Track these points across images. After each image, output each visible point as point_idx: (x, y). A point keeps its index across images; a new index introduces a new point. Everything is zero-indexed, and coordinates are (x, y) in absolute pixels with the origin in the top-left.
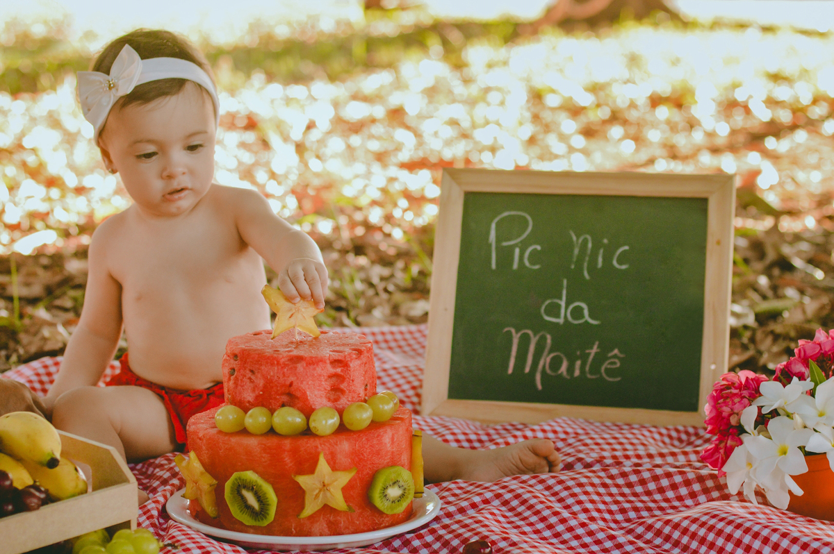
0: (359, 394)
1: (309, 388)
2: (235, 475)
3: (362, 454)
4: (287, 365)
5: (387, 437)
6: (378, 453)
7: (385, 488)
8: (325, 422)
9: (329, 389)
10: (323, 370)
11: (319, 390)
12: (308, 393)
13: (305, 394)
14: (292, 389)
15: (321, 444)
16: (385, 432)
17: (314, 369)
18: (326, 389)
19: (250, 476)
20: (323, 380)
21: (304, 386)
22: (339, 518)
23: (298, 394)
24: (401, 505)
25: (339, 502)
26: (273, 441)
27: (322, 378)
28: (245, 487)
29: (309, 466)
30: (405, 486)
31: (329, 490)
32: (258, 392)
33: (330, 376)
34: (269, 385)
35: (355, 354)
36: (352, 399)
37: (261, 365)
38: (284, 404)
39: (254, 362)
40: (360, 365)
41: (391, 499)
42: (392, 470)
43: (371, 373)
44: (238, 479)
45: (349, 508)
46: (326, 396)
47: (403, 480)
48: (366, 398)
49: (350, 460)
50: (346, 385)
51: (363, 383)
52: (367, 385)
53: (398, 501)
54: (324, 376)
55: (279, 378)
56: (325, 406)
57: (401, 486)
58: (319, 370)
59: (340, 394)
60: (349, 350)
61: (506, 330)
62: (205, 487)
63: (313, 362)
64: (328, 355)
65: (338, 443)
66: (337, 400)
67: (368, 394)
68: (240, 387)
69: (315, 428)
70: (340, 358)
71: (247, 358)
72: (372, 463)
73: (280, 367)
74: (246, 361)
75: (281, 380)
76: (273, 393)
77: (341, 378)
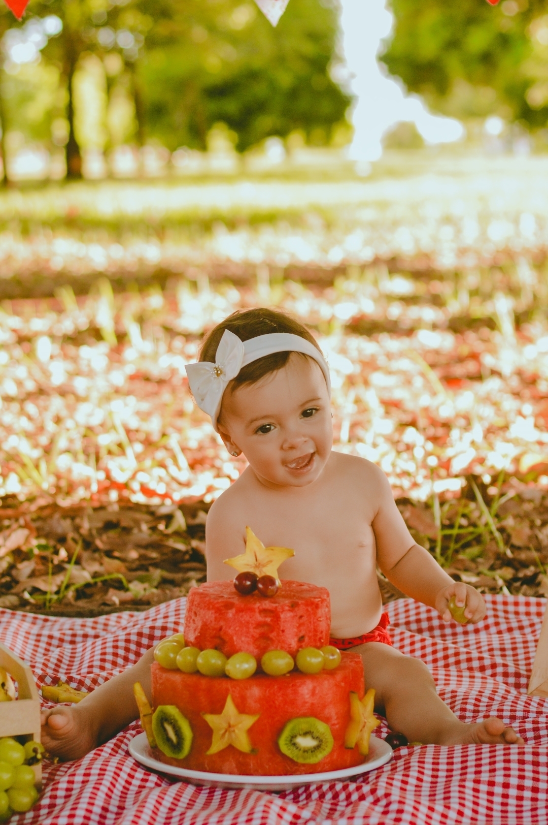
0: (290, 645)
1: (236, 634)
2: (159, 708)
3: (274, 702)
4: (221, 610)
5: (305, 690)
6: (293, 703)
7: (293, 737)
8: (241, 665)
9: (257, 636)
10: (250, 617)
11: (247, 636)
12: (235, 638)
13: (231, 638)
14: (222, 633)
15: (231, 687)
16: (304, 683)
17: (242, 616)
18: (253, 636)
19: (172, 710)
20: (252, 627)
21: (230, 631)
22: (247, 760)
23: (227, 639)
24: (316, 756)
25: (243, 744)
26: (195, 679)
27: (250, 625)
28: (167, 720)
29: (217, 709)
30: (321, 738)
31: (234, 731)
32: (197, 634)
33: (259, 625)
34: (205, 627)
35: (289, 607)
36: (282, 648)
37: (201, 609)
38: (216, 648)
39: (197, 605)
40: (293, 617)
41: (302, 749)
42: (302, 720)
43: (312, 627)
44: (162, 712)
45: (253, 750)
46: (253, 643)
47: (319, 732)
48: (300, 649)
49: (258, 705)
50: (276, 635)
51: (296, 635)
52: (303, 637)
53: (312, 752)
54: (252, 624)
55: (211, 622)
56: (251, 652)
57: (317, 738)
58: (246, 617)
59: (269, 642)
60: (287, 602)
62: (143, 718)
63: (242, 609)
64: (259, 604)
65: (248, 687)
66: (265, 648)
67: (303, 646)
68: (188, 628)
69: (228, 670)
70: (270, 608)
71: (194, 601)
72: (284, 711)
73: (213, 611)
74: (193, 603)
75: (213, 624)
76: (207, 635)
77: (270, 627)
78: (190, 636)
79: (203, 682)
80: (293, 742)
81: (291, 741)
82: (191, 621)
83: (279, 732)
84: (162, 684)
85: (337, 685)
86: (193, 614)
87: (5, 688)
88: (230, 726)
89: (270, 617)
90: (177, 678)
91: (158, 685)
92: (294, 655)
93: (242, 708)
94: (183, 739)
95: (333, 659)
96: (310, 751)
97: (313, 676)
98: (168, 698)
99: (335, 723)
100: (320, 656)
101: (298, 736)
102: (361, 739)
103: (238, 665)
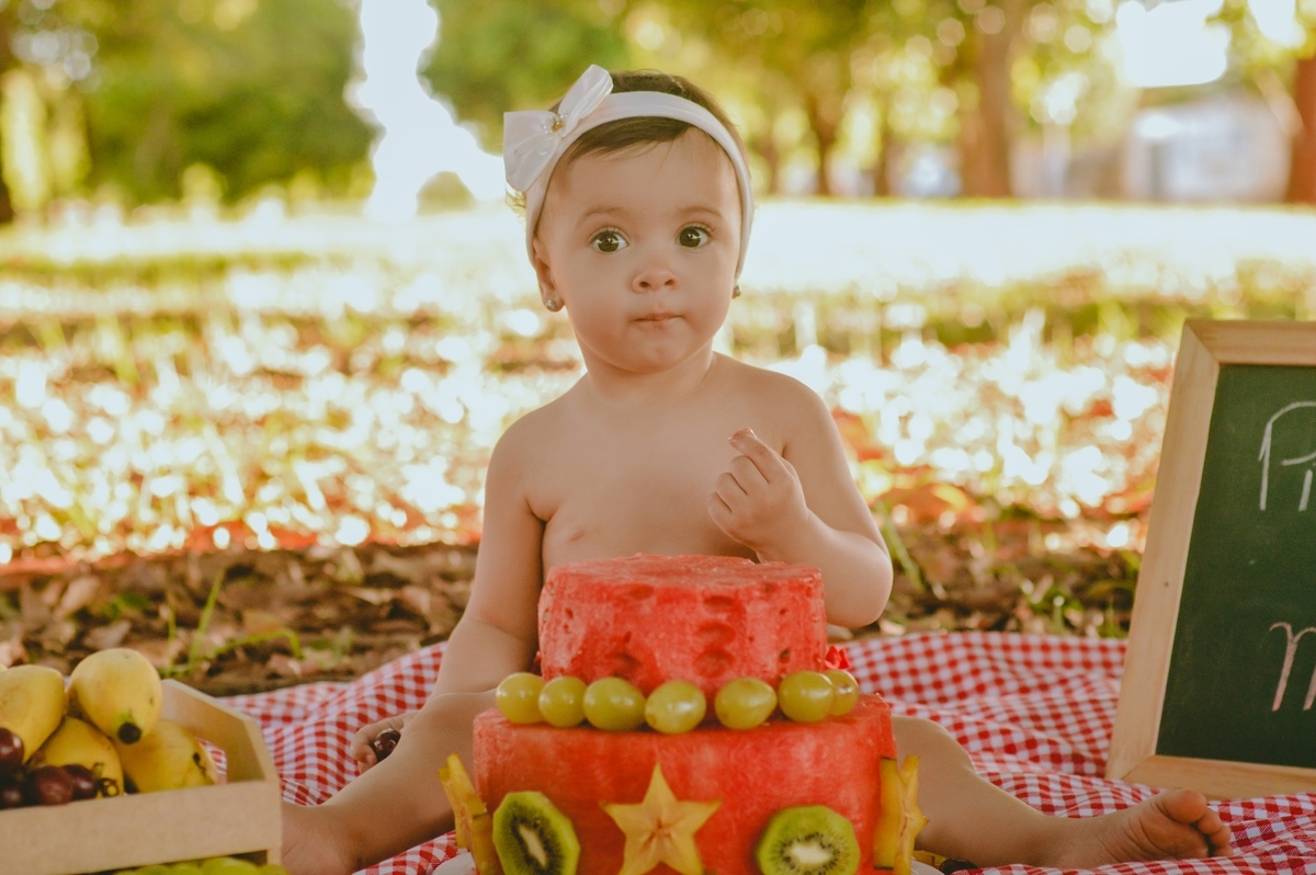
0: (765, 666)
1: (659, 646)
2: (508, 798)
3: (744, 776)
4: (625, 602)
5: (804, 750)
6: (780, 778)
7: (786, 844)
8: (676, 706)
9: (700, 650)
10: (688, 613)
11: (680, 651)
12: (657, 655)
13: (651, 655)
14: (630, 646)
15: (660, 748)
16: (801, 739)
17: (671, 611)
18: (692, 650)
19: (535, 801)
20: (690, 633)
21: (648, 642)
23: (640, 656)
25: (688, 860)
26: (581, 736)
27: (687, 629)
28: (524, 821)
29: (634, 790)
30: (836, 847)
31: (669, 836)
32: (575, 651)
33: (706, 628)
34: (592, 637)
35: (760, 590)
36: (750, 673)
37: (583, 601)
38: (616, 674)
39: (573, 596)
40: (770, 611)
41: (802, 868)
42: (804, 810)
43: (802, 632)
44: (515, 804)
45: (706, 872)
46: (694, 664)
47: (832, 835)
48: (783, 676)
49: (716, 783)
50: (737, 646)
51: (777, 648)
52: (786, 652)
53: (820, 874)
54: (691, 625)
55: (607, 624)
56: (692, 682)
57: (830, 846)
58: (679, 613)
59: (724, 662)
60: (754, 583)
61: (1276, 625)
62: (470, 821)
63: (670, 598)
64: (703, 588)
65: (694, 748)
66: (718, 673)
67: (789, 670)
68: (552, 643)
69: (652, 716)
70: (725, 594)
71: (564, 588)
72: (766, 795)
73: (610, 604)
74: (562, 593)
75: (610, 630)
76: (598, 653)
77: (726, 632)
78: (557, 659)
79: (601, 743)
80: (785, 855)
81: (782, 852)
82: (560, 629)
83: (756, 835)
84: (509, 752)
85: (859, 744)
86: (563, 613)
87: (202, 763)
88: (660, 826)
89: (726, 611)
90: (544, 738)
91: (500, 755)
92: (776, 684)
93: (683, 789)
94: (561, 857)
95: (848, 694)
96: (817, 873)
97: (814, 726)
98: (523, 779)
99: (858, 817)
100: (826, 685)
101: (795, 842)
102: (900, 853)
103: (670, 707)
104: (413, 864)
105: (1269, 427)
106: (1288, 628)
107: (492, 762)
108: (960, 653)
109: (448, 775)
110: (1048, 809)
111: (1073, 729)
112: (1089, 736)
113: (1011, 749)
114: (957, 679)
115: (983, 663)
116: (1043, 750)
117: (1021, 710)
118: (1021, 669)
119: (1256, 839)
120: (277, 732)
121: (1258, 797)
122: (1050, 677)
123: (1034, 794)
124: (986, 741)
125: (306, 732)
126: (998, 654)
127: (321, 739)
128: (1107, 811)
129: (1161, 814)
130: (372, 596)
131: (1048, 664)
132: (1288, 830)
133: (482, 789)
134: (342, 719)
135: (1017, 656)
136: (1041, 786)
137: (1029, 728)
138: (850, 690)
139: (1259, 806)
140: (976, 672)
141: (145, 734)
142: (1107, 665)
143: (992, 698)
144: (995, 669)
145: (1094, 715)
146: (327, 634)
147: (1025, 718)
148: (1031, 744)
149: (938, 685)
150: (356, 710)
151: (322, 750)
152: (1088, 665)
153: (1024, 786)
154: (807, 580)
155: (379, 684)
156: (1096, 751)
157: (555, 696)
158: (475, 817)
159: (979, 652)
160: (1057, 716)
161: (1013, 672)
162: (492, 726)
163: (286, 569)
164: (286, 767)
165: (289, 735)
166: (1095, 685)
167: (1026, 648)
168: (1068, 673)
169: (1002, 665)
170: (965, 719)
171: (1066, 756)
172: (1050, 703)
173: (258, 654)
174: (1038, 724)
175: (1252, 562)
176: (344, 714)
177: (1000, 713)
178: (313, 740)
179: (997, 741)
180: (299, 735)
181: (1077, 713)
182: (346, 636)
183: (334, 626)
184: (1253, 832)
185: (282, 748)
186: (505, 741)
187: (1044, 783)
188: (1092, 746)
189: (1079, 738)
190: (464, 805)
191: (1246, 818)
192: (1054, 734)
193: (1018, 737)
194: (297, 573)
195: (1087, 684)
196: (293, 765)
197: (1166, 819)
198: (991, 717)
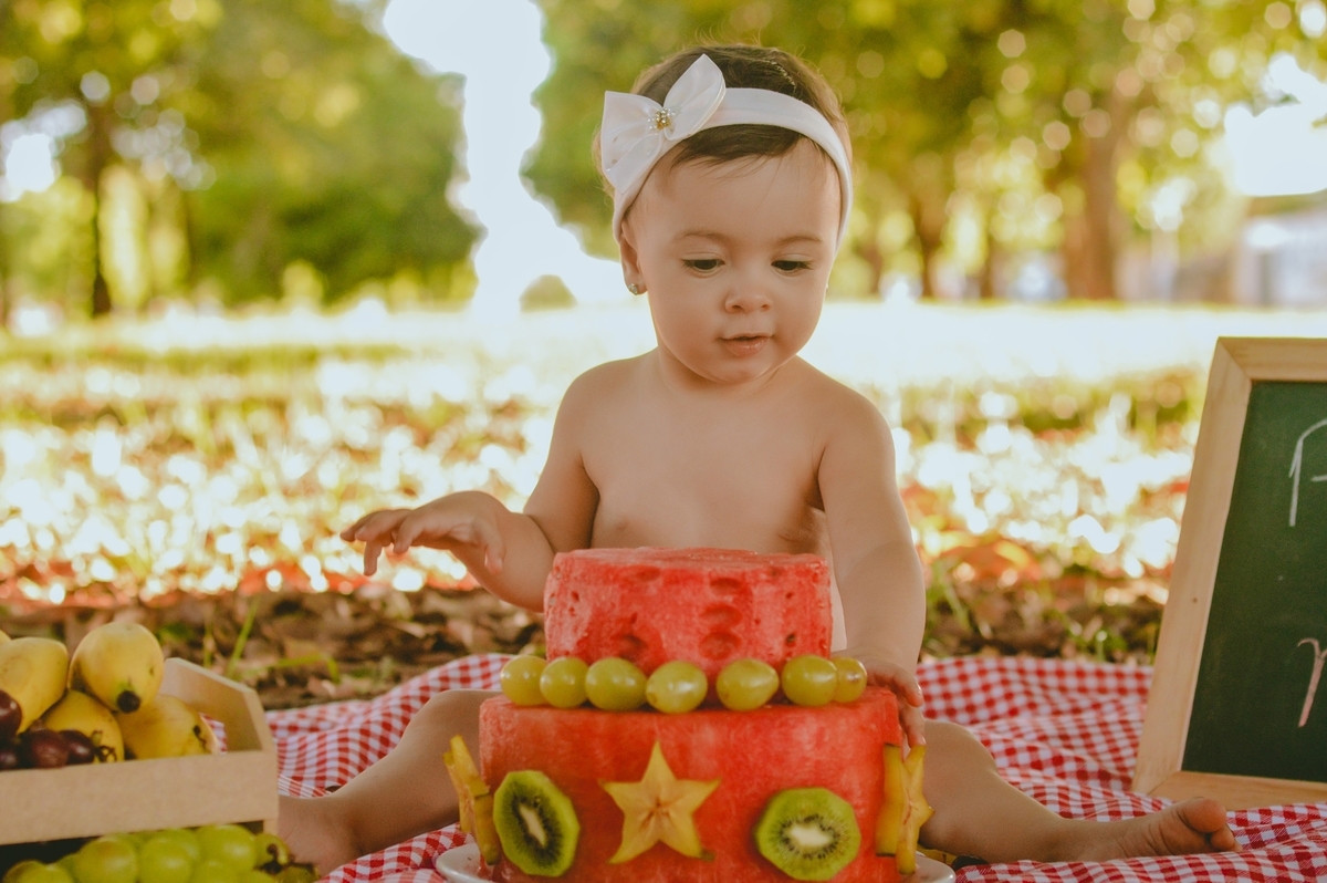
0: (771, 649)
1: (665, 628)
2: (509, 778)
3: (744, 756)
4: (632, 583)
5: (805, 732)
6: (780, 760)
7: (786, 825)
8: (677, 686)
9: (707, 632)
11: (686, 633)
12: (663, 636)
13: (657, 637)
14: (636, 627)
15: (660, 728)
16: (802, 721)
17: (678, 592)
18: (698, 632)
19: (536, 780)
20: (696, 614)
21: (655, 623)
22: (693, 875)
23: (646, 637)
24: (828, 866)
25: (686, 839)
26: (584, 715)
27: (694, 610)
28: (524, 800)
29: (632, 769)
30: (837, 830)
31: (667, 814)
32: (581, 633)
33: (713, 610)
34: (599, 616)
35: (767, 573)
36: (756, 655)
37: (589, 583)
38: (623, 655)
39: (579, 578)
40: (776, 594)
41: (801, 851)
42: (803, 792)
43: (808, 617)
44: (516, 783)
45: (705, 852)
46: (700, 646)
47: (832, 818)
48: (789, 659)
49: (715, 763)
50: (743, 628)
51: (783, 631)
52: (792, 636)
53: (820, 857)
54: (697, 607)
55: (613, 605)
56: (697, 665)
57: (830, 828)
58: (686, 594)
59: (730, 645)
60: (761, 567)
61: (1303, 641)
62: (473, 802)
63: (677, 579)
64: (709, 570)
65: (695, 728)
66: (724, 656)
67: (794, 654)
68: (557, 626)
69: (653, 695)
70: (732, 576)
71: (571, 572)
72: (766, 776)
73: (617, 586)
74: (568, 576)
75: (617, 611)
76: (604, 634)
77: (732, 614)
78: (562, 642)
79: (602, 721)
80: (784, 836)
81: (781, 833)
82: (566, 612)
83: (756, 815)
84: (512, 731)
85: (863, 729)
86: (569, 596)
87: (202, 735)
88: (658, 804)
89: (732, 593)
90: (546, 717)
91: (503, 737)
92: (779, 667)
93: (682, 768)
94: (560, 836)
95: (855, 682)
96: (816, 856)
97: (817, 710)
98: (524, 759)
99: (860, 802)
100: (830, 670)
101: (795, 824)
102: (904, 840)
103: (671, 686)
104: (418, 849)
105: (1300, 444)
106: (1316, 644)
107: (496, 744)
108: (994, 677)
109: (452, 759)
110: (1067, 815)
111: (1102, 748)
112: (1116, 755)
113: (1037, 765)
114: (990, 703)
115: (1017, 688)
116: (1070, 767)
117: (1050, 729)
118: (1055, 694)
119: (1270, 841)
120: (301, 740)
121: (1277, 804)
122: (1084, 702)
123: (1053, 802)
124: (1013, 757)
125: (329, 739)
126: (1033, 679)
127: (343, 745)
128: (1124, 818)
129: (1180, 822)
130: (417, 630)
131: (1083, 690)
132: (1303, 832)
133: (487, 773)
134: (366, 727)
135: (1052, 681)
136: (1060, 795)
137: (1057, 747)
138: (857, 676)
139: (1277, 813)
140: (1009, 696)
141: (144, 703)
142: (1142, 691)
143: (1023, 720)
144: (1028, 693)
145: (1123, 735)
146: (369, 665)
147: (1053, 737)
148: (1058, 761)
149: (971, 709)
150: (380, 719)
151: (344, 755)
152: (1122, 691)
153: (1044, 794)
154: (813, 566)
155: (405, 694)
156: (1123, 769)
157: (556, 676)
158: (477, 798)
159: (1013, 676)
160: (1085, 736)
161: (1047, 697)
162: (495, 708)
163: (334, 608)
164: (307, 771)
165: (312, 742)
166: (1128, 709)
167: (1060, 674)
168: (1102, 698)
169: (1036, 690)
170: (993, 736)
171: (1093, 773)
172: (1080, 723)
173: (296, 679)
174: (1067, 743)
175: (1281, 578)
176: (368, 722)
177: (1028, 733)
178: (336, 745)
179: (1024, 758)
180: (322, 742)
181: (1106, 733)
182: (387, 665)
183: (376, 658)
184: (1267, 835)
185: (304, 754)
186: (507, 722)
187: (1064, 792)
188: (1119, 764)
189: (1108, 756)
190: (467, 787)
191: (1262, 823)
192: (1082, 753)
193: (1045, 754)
194: (344, 609)
195: (1120, 708)
196: (315, 769)
197: (1185, 827)
198: (1020, 736)
